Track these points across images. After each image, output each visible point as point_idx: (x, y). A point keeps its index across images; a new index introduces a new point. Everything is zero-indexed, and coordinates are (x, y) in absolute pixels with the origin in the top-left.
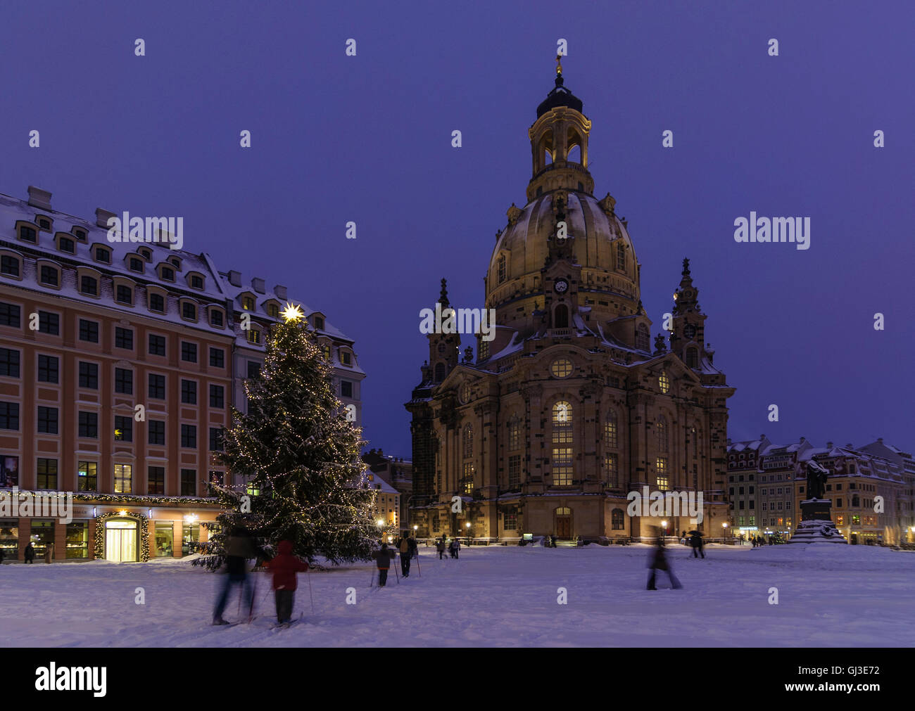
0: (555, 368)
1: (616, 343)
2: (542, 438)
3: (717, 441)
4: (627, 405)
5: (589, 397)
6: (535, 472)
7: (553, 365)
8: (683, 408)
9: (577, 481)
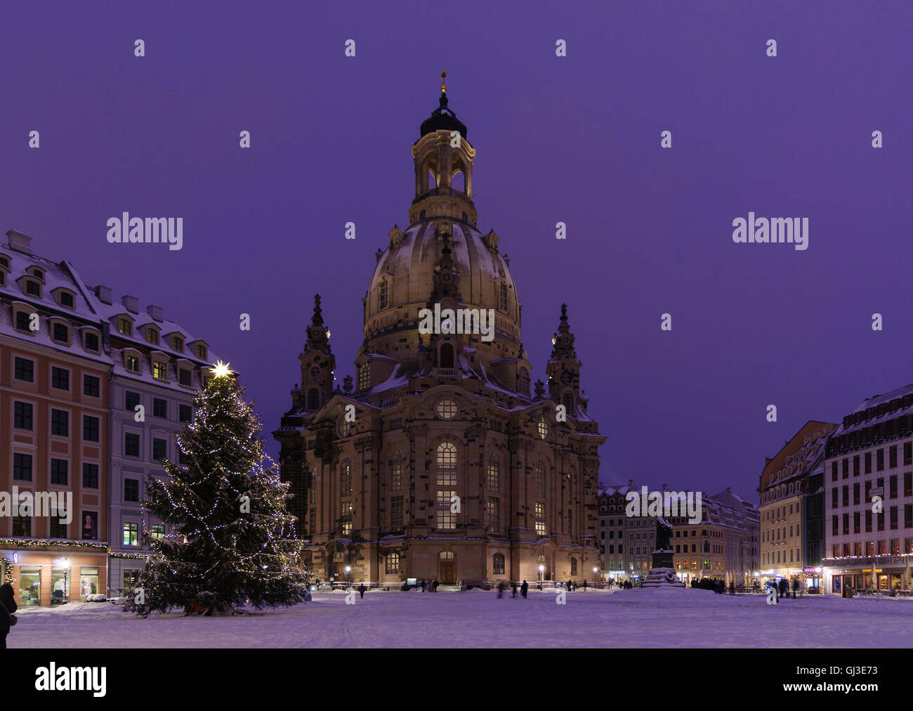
0: (440, 409)
1: (499, 385)
2: (427, 480)
3: (590, 488)
4: (509, 449)
5: (474, 440)
6: (419, 515)
7: (438, 405)
8: (560, 455)
9: (461, 525)
